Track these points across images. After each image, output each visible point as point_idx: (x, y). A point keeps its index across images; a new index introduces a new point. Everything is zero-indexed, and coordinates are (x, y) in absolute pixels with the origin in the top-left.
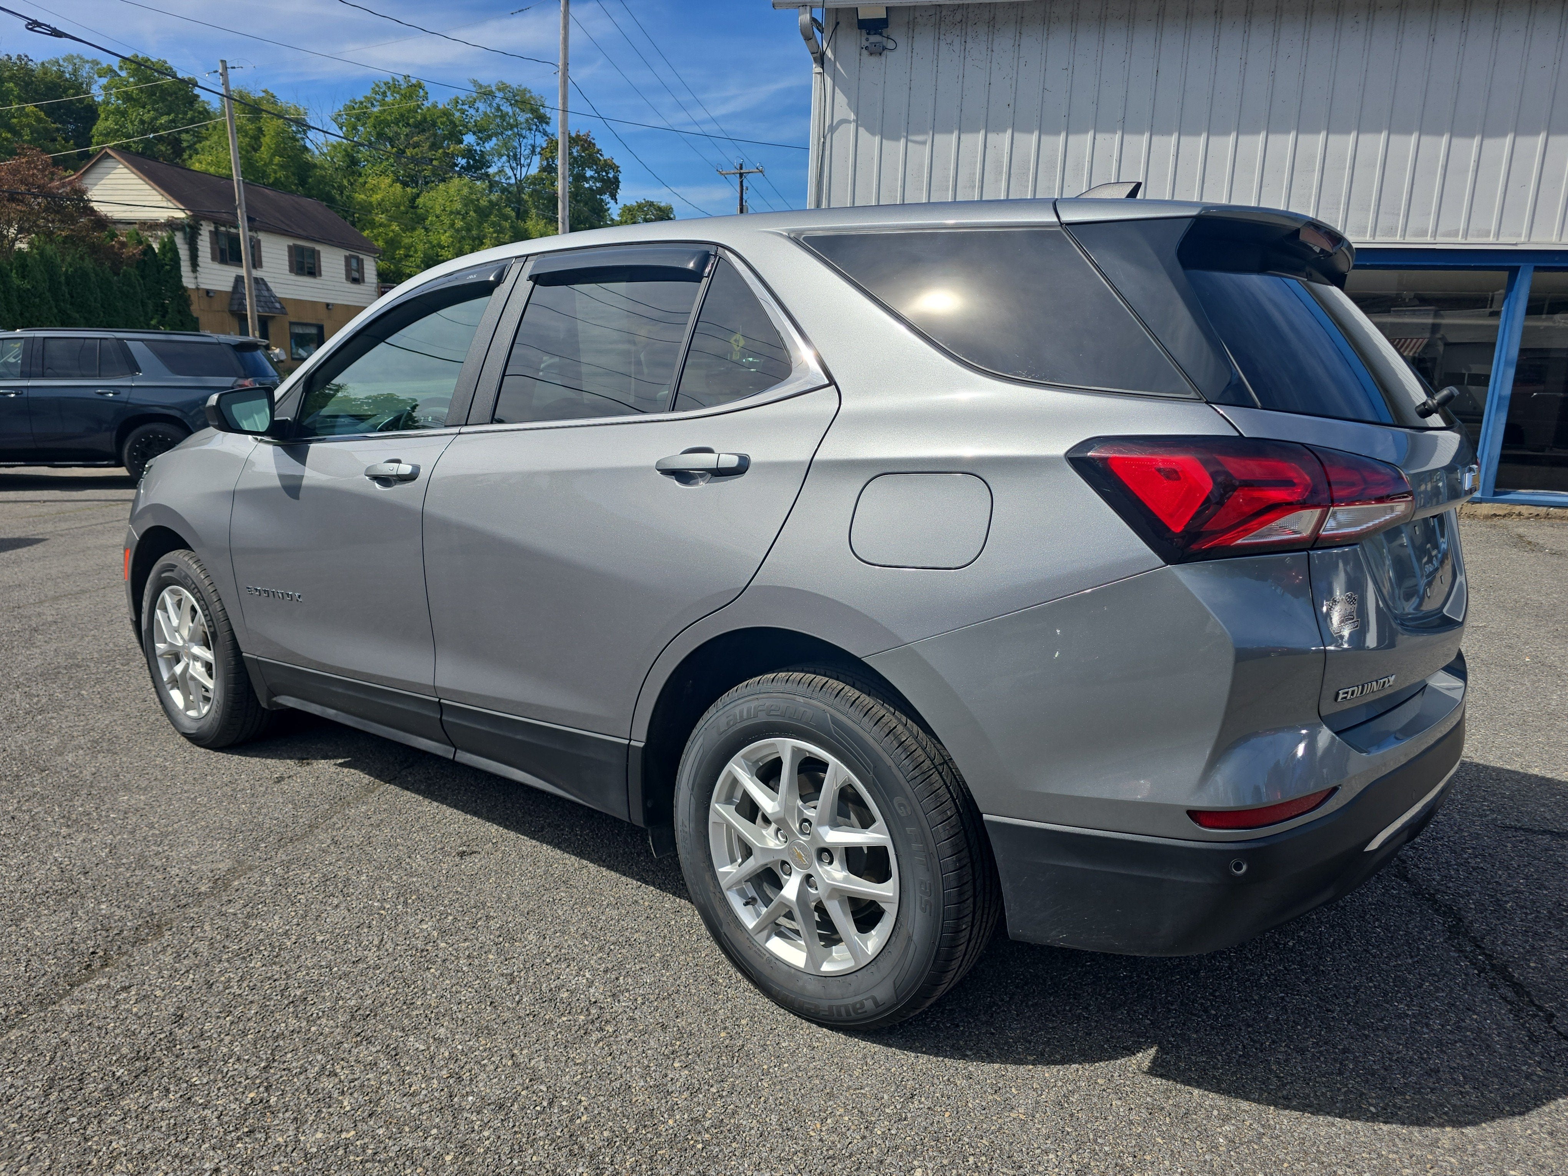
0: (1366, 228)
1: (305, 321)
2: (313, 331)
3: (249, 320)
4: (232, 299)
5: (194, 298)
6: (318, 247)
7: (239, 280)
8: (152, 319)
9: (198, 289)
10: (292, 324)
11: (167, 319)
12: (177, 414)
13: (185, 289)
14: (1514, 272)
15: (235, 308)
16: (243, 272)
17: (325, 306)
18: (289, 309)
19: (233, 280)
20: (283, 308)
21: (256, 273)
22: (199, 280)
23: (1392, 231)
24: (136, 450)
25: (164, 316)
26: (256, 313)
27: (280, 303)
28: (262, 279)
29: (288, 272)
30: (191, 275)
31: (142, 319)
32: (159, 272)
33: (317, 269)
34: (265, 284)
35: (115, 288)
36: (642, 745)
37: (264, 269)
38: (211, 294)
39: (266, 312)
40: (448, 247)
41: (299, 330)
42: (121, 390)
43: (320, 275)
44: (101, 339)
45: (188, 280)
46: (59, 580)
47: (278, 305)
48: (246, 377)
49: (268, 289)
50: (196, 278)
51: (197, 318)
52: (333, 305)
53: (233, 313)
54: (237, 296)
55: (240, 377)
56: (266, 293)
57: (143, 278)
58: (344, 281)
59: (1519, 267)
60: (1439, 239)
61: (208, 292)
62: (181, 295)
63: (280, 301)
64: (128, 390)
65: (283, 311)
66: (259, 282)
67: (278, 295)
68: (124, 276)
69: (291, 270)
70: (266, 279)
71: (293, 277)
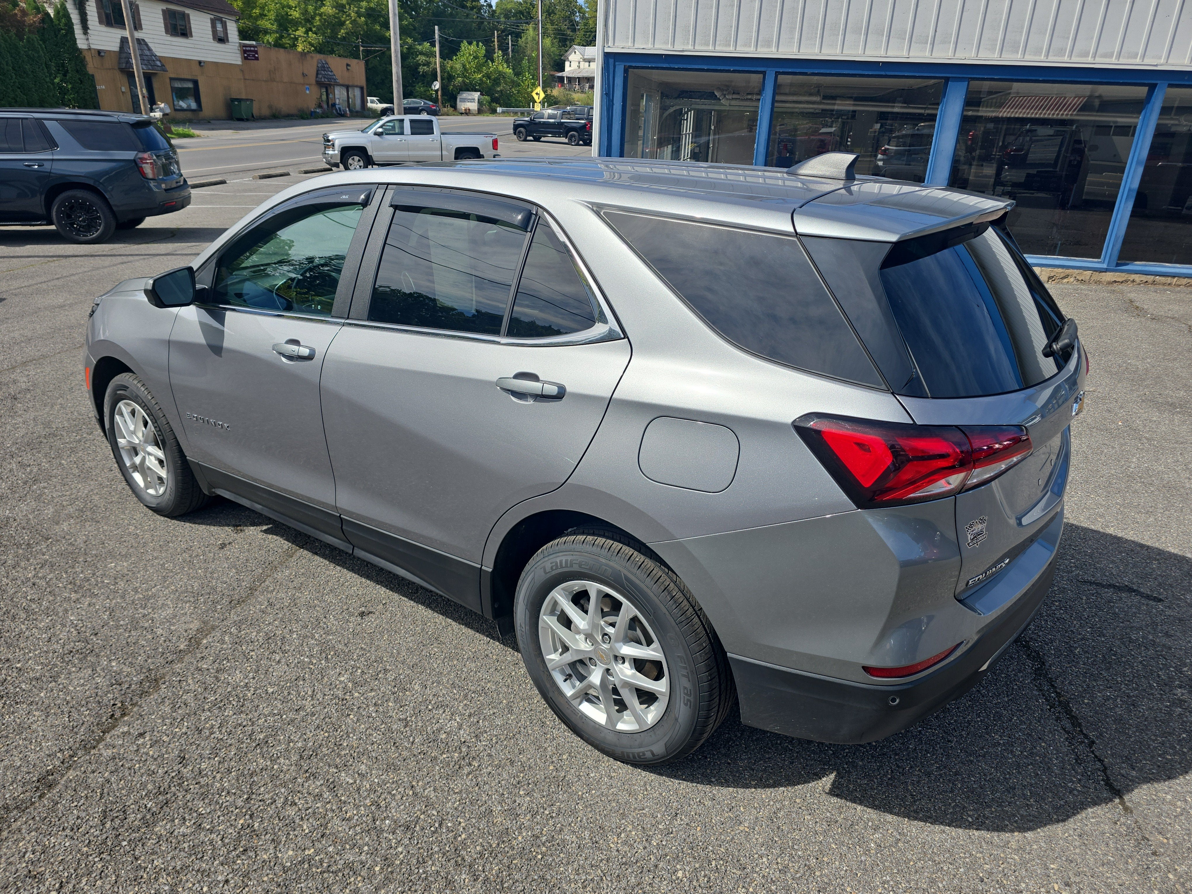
0: (1042, 49)
1: (183, 77)
2: (190, 85)
3: (137, 79)
4: (120, 58)
5: (88, 59)
6: (187, 11)
7: (124, 41)
8: (55, 78)
9: (90, 49)
10: (171, 79)
11: (67, 78)
12: (91, 182)
13: (80, 51)
14: (1152, 88)
15: (124, 66)
16: (127, 34)
17: (198, 64)
18: (168, 67)
19: (119, 41)
20: (162, 65)
21: (138, 35)
22: (90, 41)
23: (1061, 52)
24: (62, 212)
25: (65, 75)
26: (142, 71)
27: (160, 61)
28: (143, 40)
29: (164, 34)
30: (83, 36)
31: (48, 79)
32: (56, 36)
33: (188, 31)
34: (147, 45)
35: (22, 53)
36: (490, 570)
37: (144, 31)
38: (102, 54)
39: (149, 69)
40: (296, 7)
41: (178, 85)
42: (45, 163)
43: (192, 36)
44: (22, 119)
45: (81, 43)
46: (23, 344)
47: (158, 63)
48: (145, 151)
49: (149, 49)
50: (87, 39)
51: (93, 76)
52: (204, 62)
53: (122, 70)
54: (124, 55)
55: (139, 151)
56: (147, 53)
57: (44, 42)
58: (212, 40)
59: (1156, 84)
60: (1098, 60)
61: (99, 52)
62: (77, 55)
63: (160, 59)
64: (50, 163)
65: (163, 68)
66: (141, 42)
67: (158, 54)
68: (28, 41)
69: (167, 32)
70: (147, 40)
71: (169, 38)
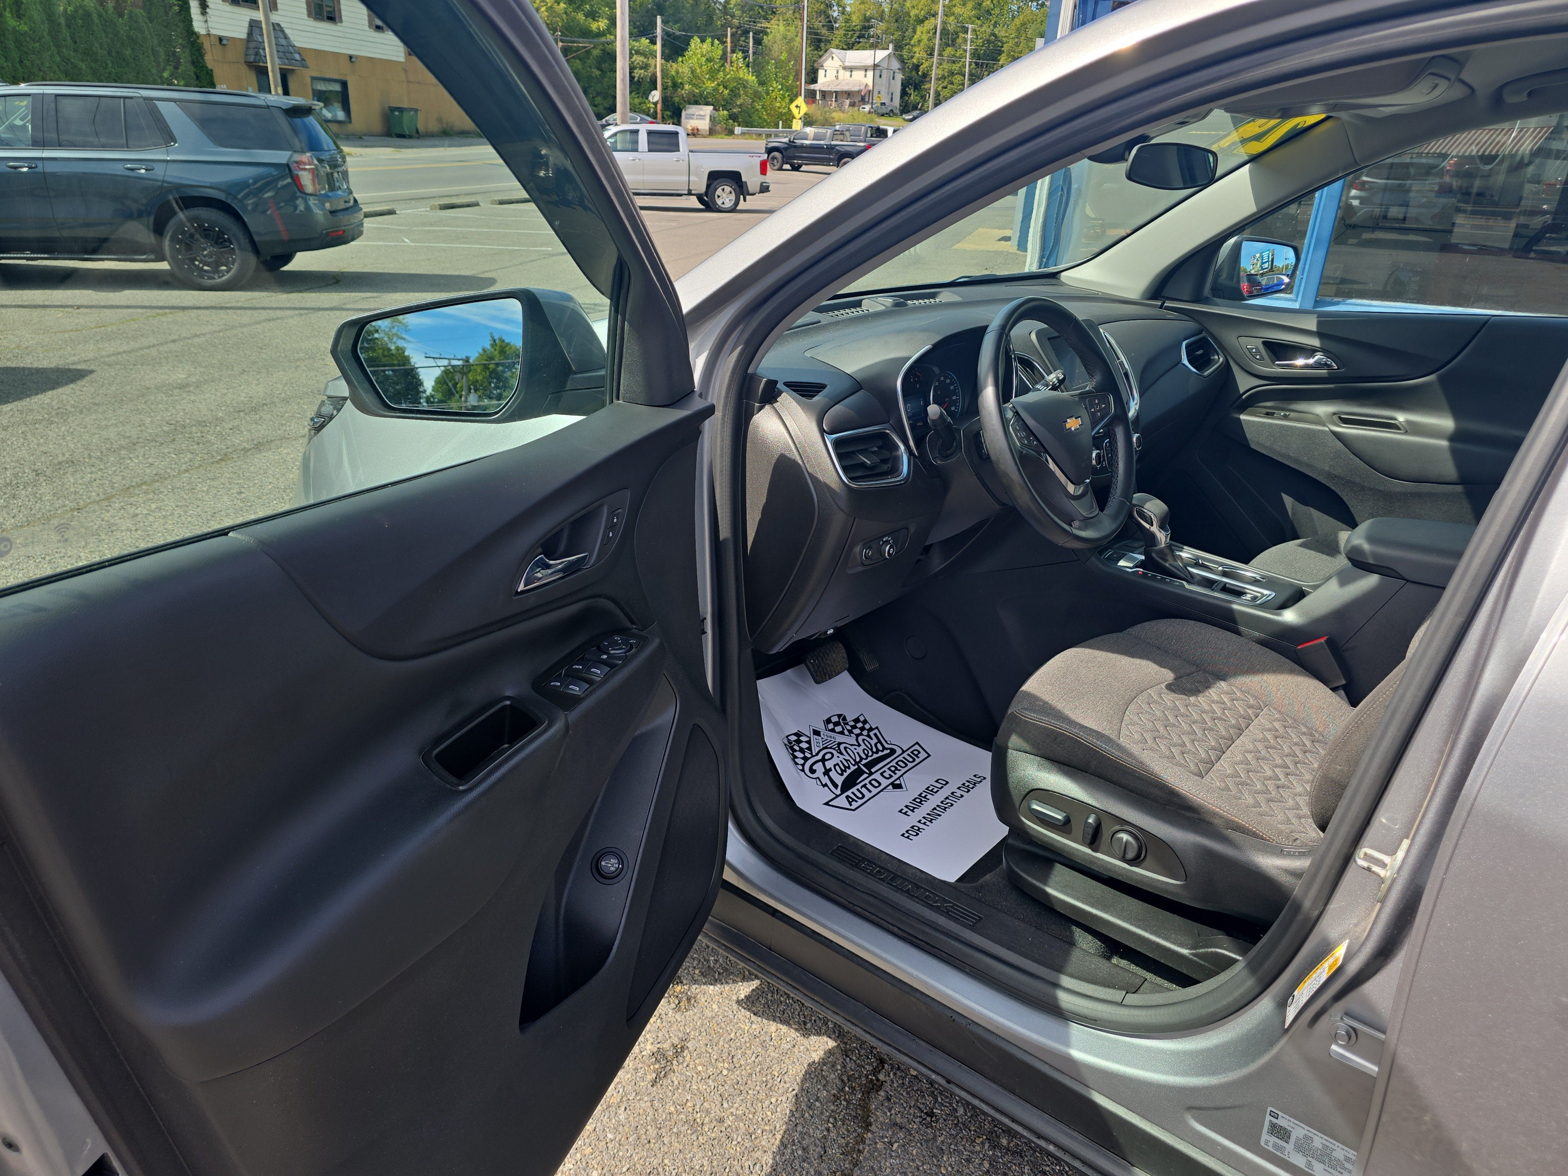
1: (328, 76)
2: (337, 88)
3: (270, 74)
4: (248, 48)
5: (206, 46)
7: (254, 25)
8: (164, 70)
9: (209, 35)
10: (314, 79)
11: (180, 71)
12: (222, 195)
13: (197, 35)
15: (252, 58)
16: (259, 15)
17: (348, 59)
18: (309, 62)
19: (247, 25)
20: (303, 60)
21: (274, 18)
22: (210, 24)
25: (176, 68)
26: (277, 66)
27: (299, 54)
28: (278, 25)
29: (305, 17)
30: (201, 18)
31: (154, 71)
32: (167, 14)
33: (337, 13)
34: (282, 31)
35: (122, 32)
37: (279, 12)
38: (224, 42)
39: (285, 64)
41: (321, 87)
42: (155, 165)
43: (341, 21)
45: (198, 26)
47: (297, 57)
49: (286, 37)
50: (206, 21)
51: (212, 70)
52: (356, 57)
53: (250, 65)
54: (252, 45)
56: (283, 42)
57: (151, 21)
58: (367, 28)
61: (221, 39)
62: (193, 41)
63: (300, 51)
64: (164, 165)
65: (303, 63)
66: (277, 28)
67: (297, 44)
68: (131, 20)
69: (310, 14)
70: (283, 25)
71: (312, 23)
